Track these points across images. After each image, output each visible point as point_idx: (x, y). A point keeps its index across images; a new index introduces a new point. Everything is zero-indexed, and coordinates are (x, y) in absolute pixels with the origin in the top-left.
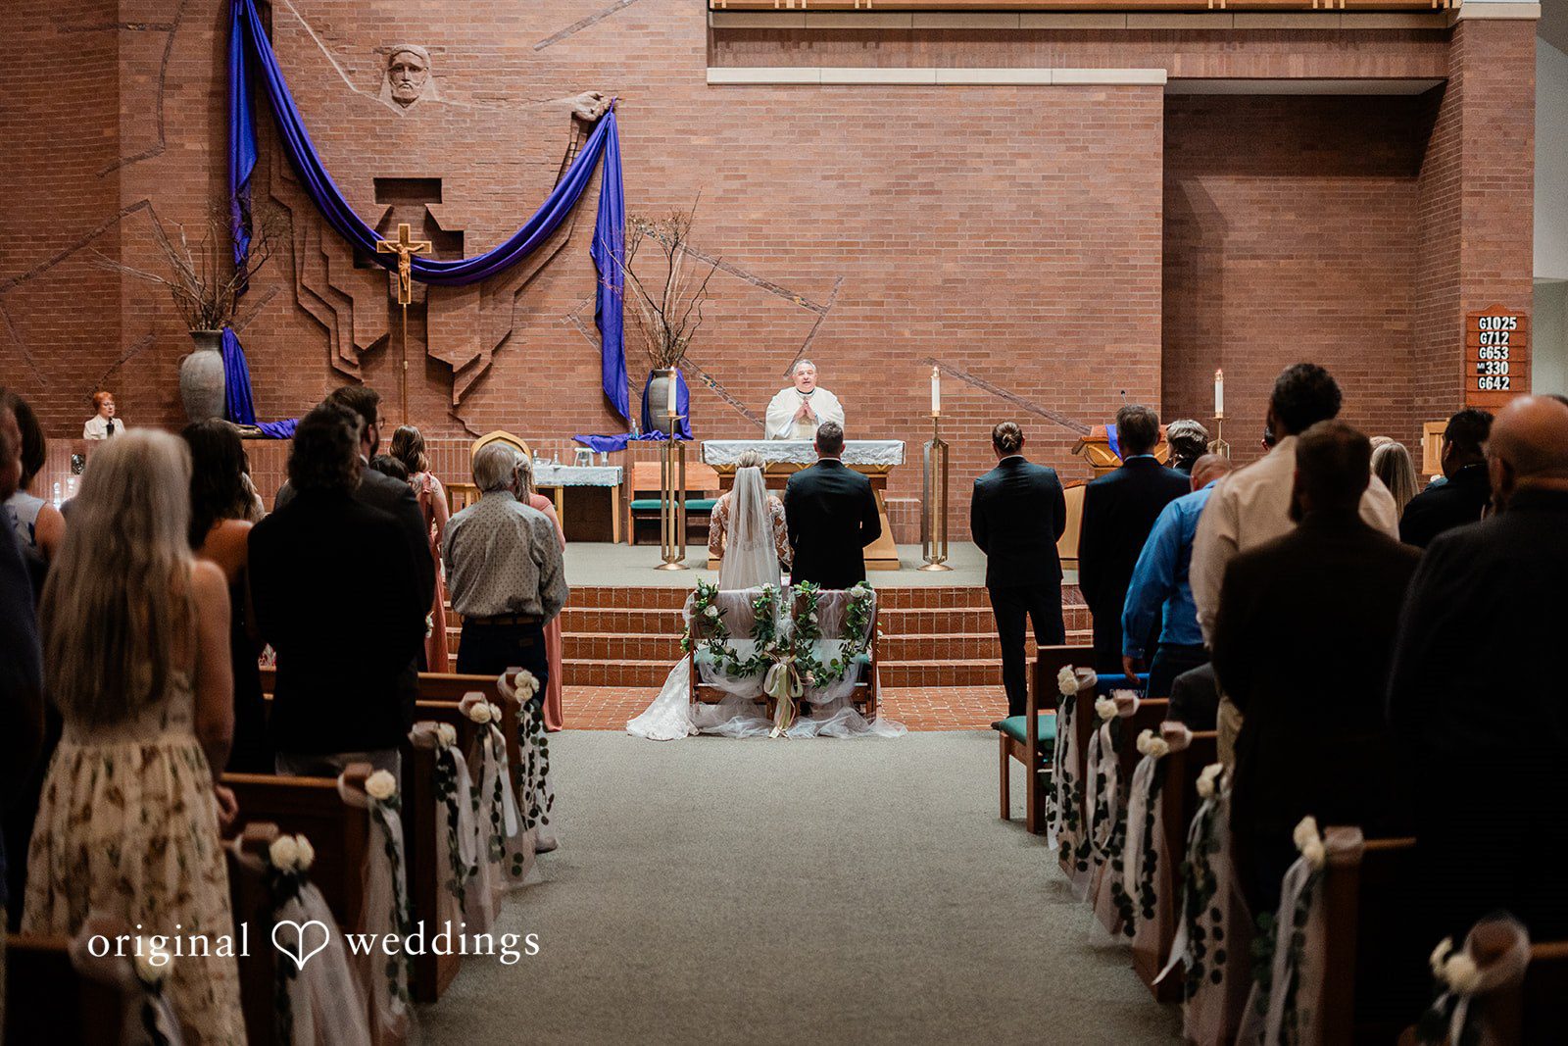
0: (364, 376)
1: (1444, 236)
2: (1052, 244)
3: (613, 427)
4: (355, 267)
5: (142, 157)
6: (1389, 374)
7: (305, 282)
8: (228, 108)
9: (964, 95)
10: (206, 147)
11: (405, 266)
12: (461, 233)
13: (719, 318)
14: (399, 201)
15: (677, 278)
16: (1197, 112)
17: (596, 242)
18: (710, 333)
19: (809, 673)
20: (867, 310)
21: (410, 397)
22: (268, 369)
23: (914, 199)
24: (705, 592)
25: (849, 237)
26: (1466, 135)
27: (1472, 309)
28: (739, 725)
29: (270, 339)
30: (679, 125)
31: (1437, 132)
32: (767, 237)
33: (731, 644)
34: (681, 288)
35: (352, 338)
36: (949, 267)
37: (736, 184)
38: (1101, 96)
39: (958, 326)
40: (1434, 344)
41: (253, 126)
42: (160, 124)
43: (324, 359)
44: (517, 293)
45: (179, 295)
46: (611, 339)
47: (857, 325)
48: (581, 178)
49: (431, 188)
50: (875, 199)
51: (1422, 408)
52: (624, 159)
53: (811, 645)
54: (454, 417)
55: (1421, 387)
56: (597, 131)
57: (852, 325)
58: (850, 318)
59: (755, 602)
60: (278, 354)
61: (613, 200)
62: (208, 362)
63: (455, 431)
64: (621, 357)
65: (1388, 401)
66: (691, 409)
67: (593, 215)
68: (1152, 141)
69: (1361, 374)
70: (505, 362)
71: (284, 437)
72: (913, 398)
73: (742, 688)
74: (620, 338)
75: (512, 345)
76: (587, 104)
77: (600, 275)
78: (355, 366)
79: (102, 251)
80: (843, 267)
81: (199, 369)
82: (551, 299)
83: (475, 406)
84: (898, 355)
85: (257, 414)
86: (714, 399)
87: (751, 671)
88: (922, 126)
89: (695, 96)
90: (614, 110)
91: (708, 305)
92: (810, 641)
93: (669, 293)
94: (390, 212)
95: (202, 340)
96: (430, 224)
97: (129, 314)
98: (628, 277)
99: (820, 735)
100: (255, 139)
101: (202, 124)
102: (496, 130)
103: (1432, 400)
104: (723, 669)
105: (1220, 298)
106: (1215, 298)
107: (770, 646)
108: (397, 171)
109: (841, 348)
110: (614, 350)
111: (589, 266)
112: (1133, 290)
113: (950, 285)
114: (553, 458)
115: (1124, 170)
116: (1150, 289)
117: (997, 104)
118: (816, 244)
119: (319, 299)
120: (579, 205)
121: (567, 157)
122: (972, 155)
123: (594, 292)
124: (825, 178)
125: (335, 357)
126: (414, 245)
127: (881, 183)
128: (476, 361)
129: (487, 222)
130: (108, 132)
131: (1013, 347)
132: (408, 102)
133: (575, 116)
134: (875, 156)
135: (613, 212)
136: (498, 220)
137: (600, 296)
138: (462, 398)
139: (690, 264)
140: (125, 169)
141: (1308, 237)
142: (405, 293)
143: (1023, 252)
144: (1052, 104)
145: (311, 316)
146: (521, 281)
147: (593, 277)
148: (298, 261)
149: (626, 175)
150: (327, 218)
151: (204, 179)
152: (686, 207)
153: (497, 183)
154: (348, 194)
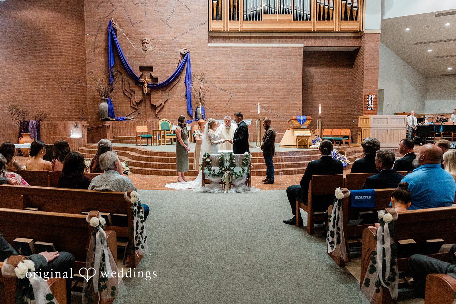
0: (138, 108)
1: (359, 79)
2: (280, 80)
3: (189, 118)
4: (135, 85)
5: (91, 62)
6: (346, 108)
7: (125, 88)
8: (108, 52)
9: (262, 49)
10: (104, 60)
11: (146, 85)
12: (157, 78)
13: (211, 96)
14: (144, 71)
15: (202, 88)
16: (308, 54)
17: (185, 80)
18: (209, 99)
19: (233, 175)
20: (242, 94)
21: (147, 112)
22: (118, 107)
23: (251, 71)
24: (207, 155)
25: (238, 79)
26: (365, 57)
27: (366, 94)
28: (216, 190)
29: (118, 100)
30: (202, 55)
31: (357, 58)
32: (221, 79)
33: (213, 168)
34: (203, 89)
35: (135, 100)
36: (259, 85)
37: (214, 68)
38: (290, 49)
39: (260, 97)
40: (356, 101)
41: (114, 56)
42: (94, 55)
43: (129, 105)
44: (169, 91)
45: (99, 91)
46: (189, 100)
47: (239, 97)
48: (182, 67)
49: (151, 69)
50: (243, 71)
51: (353, 114)
52: (191, 63)
53: (234, 168)
54: (156, 117)
55: (353, 110)
56: (185, 57)
57: (238, 97)
58: (238, 96)
59: (219, 158)
60: (120, 103)
61: (189, 71)
62: (104, 105)
63: (157, 119)
64: (191, 104)
65: (346, 113)
66: (205, 115)
67: (185, 74)
68: (300, 59)
69: (340, 108)
70: (167, 105)
71: (121, 121)
72: (251, 112)
73: (216, 180)
74: (191, 100)
75: (168, 101)
76: (183, 51)
77: (186, 87)
78: (136, 106)
79: (83, 82)
80: (236, 85)
81: (103, 106)
82: (176, 92)
83: (161, 114)
84: (248, 103)
85: (115, 116)
86: (210, 112)
87: (219, 176)
88: (253, 56)
89: (206, 49)
90: (189, 52)
91: (209, 93)
92: (233, 167)
93: (201, 90)
94: (143, 74)
95: (103, 100)
96: (151, 76)
97: (88, 95)
98: (192, 87)
99: (236, 192)
100: (114, 58)
101: (103, 55)
102: (164, 56)
103: (356, 113)
104: (211, 175)
105: (312, 92)
106: (311, 92)
107: (223, 169)
108: (144, 65)
109: (236, 102)
110: (189, 102)
111: (184, 85)
112: (296, 90)
113: (259, 89)
114: (177, 125)
115: (295, 65)
116: (300, 90)
117: (268, 51)
118: (231, 80)
119: (128, 92)
120: (182, 72)
121: (179, 62)
122: (263, 62)
123: (185, 90)
124: (233, 67)
125: (132, 104)
126: (147, 80)
127: (245, 68)
128: (161, 105)
129: (163, 75)
130: (84, 57)
131: (271, 102)
132: (146, 50)
133: (181, 53)
134: (243, 62)
135: (189, 73)
136: (165, 75)
137: (186, 91)
138: (158, 112)
139: (205, 85)
140: (87, 65)
141: (330, 80)
142: (146, 90)
143: (274, 82)
144: (280, 51)
145: (126, 95)
146: (170, 88)
147: (185, 87)
148: (124, 84)
149: (191, 66)
150: (129, 75)
151: (104, 67)
152: (204, 72)
153: (165, 67)
154: (133, 70)
